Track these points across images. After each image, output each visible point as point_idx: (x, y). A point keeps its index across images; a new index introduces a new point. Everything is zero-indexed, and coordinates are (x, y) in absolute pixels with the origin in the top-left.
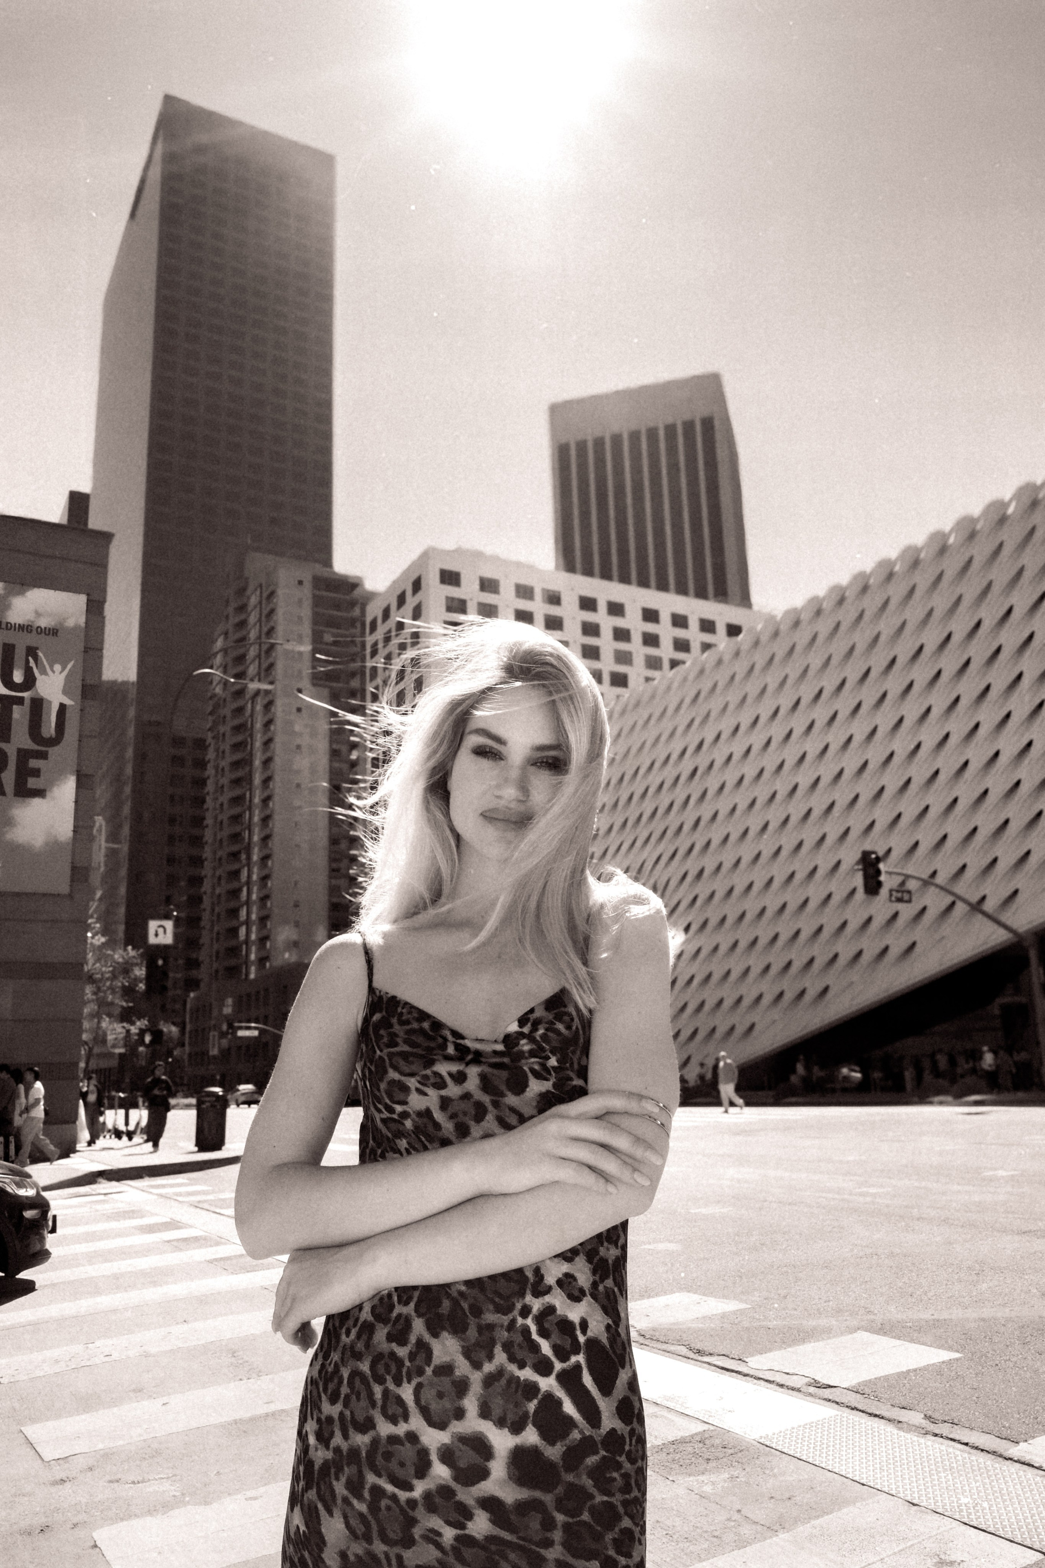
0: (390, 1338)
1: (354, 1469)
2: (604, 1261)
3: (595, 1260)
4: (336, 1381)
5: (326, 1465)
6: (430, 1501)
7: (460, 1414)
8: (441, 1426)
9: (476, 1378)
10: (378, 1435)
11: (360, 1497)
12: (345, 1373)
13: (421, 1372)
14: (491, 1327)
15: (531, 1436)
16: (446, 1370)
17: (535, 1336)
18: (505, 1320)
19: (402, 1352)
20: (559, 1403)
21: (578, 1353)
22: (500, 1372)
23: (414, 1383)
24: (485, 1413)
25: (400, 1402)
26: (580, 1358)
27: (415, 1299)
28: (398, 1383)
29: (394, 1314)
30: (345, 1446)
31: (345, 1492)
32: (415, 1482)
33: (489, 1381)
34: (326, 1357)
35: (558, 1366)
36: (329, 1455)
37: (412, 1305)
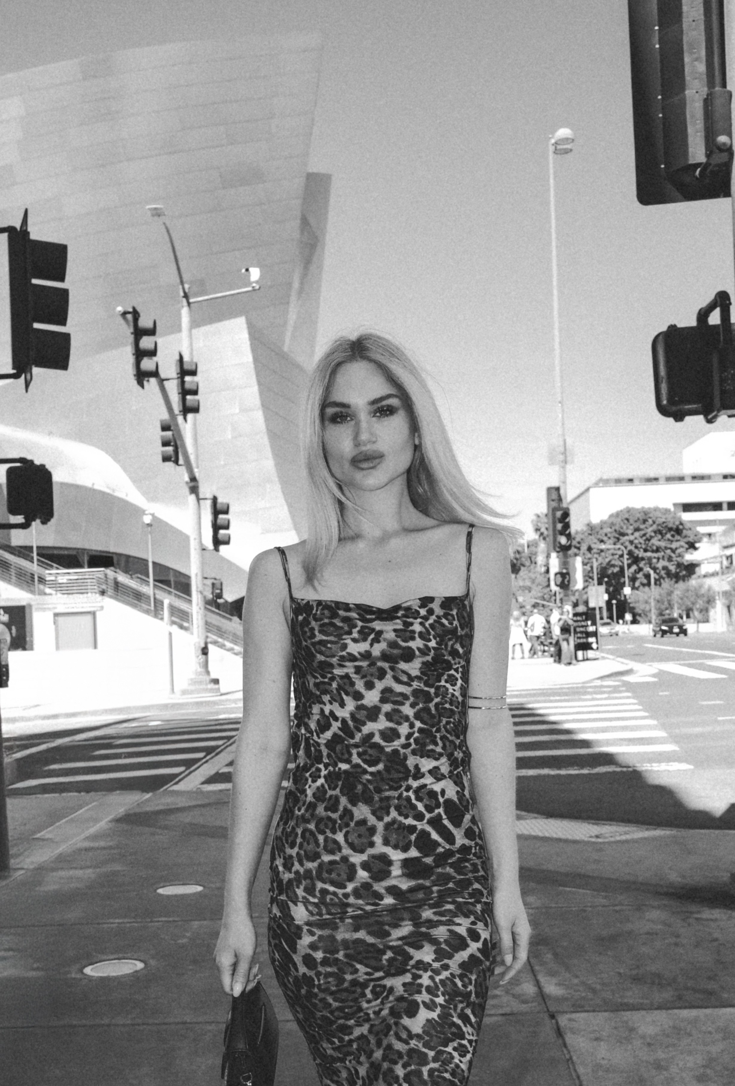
0: (326, 809)
1: (308, 881)
2: (456, 759)
3: (452, 758)
4: (293, 835)
5: (290, 881)
6: (357, 893)
7: (372, 845)
8: (362, 851)
9: (380, 826)
10: (323, 861)
11: (314, 896)
12: (299, 831)
13: (347, 825)
14: (388, 798)
15: (413, 853)
16: (363, 822)
17: (414, 801)
18: (396, 794)
19: (335, 816)
20: (429, 834)
21: (439, 808)
22: (394, 821)
23: (344, 831)
24: (386, 842)
25: (335, 842)
26: (441, 810)
27: (340, 786)
28: (334, 832)
29: (328, 796)
30: (302, 870)
31: (304, 894)
32: (348, 884)
33: (388, 827)
34: (286, 823)
35: (428, 816)
36: (292, 876)
37: (338, 790)
